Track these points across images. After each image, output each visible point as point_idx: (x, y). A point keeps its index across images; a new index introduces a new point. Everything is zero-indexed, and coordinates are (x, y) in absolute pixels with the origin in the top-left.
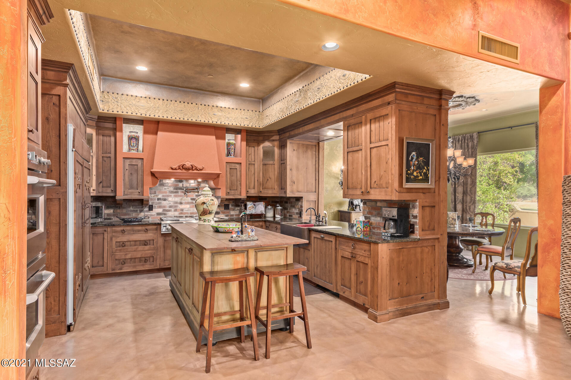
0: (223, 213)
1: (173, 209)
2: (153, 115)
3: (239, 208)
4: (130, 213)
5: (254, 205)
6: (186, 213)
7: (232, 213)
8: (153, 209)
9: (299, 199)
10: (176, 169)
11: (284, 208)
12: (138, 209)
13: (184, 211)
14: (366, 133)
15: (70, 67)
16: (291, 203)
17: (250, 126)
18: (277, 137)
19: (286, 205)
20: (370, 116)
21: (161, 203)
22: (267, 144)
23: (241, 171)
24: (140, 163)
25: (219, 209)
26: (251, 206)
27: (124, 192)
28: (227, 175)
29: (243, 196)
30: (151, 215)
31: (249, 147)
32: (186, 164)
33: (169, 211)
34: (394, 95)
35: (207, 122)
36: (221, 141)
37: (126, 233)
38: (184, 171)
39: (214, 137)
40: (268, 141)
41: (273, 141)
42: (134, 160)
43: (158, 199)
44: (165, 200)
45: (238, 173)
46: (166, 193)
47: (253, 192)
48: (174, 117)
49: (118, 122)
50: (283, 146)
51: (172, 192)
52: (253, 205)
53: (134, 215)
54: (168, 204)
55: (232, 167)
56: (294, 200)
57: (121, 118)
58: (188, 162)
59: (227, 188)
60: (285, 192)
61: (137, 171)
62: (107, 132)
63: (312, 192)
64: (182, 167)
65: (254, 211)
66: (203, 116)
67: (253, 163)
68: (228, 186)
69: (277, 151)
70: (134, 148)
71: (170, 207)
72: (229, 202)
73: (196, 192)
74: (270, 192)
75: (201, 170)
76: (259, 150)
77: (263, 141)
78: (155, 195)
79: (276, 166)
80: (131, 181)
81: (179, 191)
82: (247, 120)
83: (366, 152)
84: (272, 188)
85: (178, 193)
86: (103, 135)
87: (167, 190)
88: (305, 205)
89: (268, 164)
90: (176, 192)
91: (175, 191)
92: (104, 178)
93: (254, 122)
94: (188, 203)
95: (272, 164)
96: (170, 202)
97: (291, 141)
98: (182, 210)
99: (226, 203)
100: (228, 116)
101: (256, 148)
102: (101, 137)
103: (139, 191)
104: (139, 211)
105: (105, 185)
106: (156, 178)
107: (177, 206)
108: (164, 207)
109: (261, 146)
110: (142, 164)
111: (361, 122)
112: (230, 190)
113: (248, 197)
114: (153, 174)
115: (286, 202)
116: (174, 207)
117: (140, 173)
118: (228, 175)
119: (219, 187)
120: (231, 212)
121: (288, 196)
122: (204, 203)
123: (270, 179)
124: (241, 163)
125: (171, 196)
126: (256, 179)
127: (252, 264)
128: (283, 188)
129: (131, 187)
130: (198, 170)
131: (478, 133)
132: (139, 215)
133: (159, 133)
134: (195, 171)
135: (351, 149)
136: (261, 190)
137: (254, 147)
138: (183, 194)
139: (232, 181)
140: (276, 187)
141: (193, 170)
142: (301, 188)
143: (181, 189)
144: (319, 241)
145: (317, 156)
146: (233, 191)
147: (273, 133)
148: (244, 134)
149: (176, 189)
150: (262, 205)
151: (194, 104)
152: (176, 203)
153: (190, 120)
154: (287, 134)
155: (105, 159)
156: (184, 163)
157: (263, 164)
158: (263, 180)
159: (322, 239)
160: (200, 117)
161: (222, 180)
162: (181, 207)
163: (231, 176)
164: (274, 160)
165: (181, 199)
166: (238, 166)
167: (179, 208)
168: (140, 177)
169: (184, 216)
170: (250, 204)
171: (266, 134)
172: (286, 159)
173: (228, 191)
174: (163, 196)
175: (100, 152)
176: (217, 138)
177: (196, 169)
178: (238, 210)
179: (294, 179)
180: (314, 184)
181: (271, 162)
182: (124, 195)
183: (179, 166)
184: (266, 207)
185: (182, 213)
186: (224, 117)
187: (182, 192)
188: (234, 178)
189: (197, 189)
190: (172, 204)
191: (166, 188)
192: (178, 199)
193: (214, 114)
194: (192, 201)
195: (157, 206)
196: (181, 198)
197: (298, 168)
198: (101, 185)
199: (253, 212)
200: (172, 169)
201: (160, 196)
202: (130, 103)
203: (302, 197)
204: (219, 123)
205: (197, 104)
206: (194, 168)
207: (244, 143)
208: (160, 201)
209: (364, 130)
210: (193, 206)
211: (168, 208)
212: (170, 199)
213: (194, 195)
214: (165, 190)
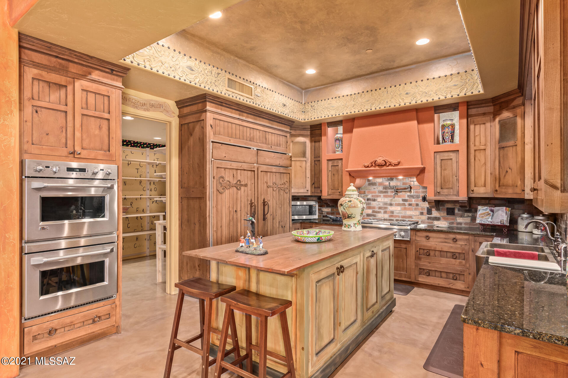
0: (445, 219)
1: (382, 211)
2: (342, 113)
3: (470, 214)
5: (492, 211)
6: (396, 216)
7: (460, 220)
10: (368, 167)
13: (395, 214)
15: (206, 96)
18: (521, 100)
21: (370, 203)
22: (506, 115)
24: (341, 164)
25: (440, 213)
26: (484, 212)
27: (328, 192)
28: (436, 169)
29: (463, 197)
31: (475, 125)
32: (378, 160)
33: (379, 212)
35: (397, 105)
36: (426, 126)
38: (377, 168)
40: (507, 110)
41: (515, 107)
42: (336, 161)
43: (368, 199)
44: (374, 200)
45: (455, 165)
46: (375, 192)
47: (483, 192)
48: (362, 110)
49: (323, 128)
51: (381, 192)
52: (488, 210)
54: (377, 205)
55: (444, 157)
57: (325, 123)
58: (380, 158)
61: (338, 171)
62: (317, 138)
64: (375, 164)
65: (490, 220)
66: (393, 100)
67: (483, 147)
68: (439, 183)
69: (520, 122)
70: (338, 149)
71: (380, 208)
72: (455, 205)
73: (408, 192)
74: (510, 191)
75: (396, 165)
76: (493, 126)
77: (500, 111)
78: (365, 195)
79: (519, 148)
80: (333, 181)
81: (389, 190)
82: (455, 87)
84: (512, 185)
85: (388, 193)
86: (315, 142)
87: (377, 190)
89: (506, 147)
90: (385, 192)
91: (384, 190)
92: (316, 180)
93: (469, 88)
94: (399, 205)
95: (512, 146)
96: (379, 203)
98: (392, 212)
99: (450, 206)
100: (426, 91)
102: (313, 144)
103: (339, 191)
105: (316, 186)
106: (353, 177)
107: (387, 207)
108: (374, 208)
109: (497, 120)
110: (342, 164)
112: (442, 188)
114: (350, 173)
116: (383, 208)
117: (340, 173)
118: (439, 169)
120: (457, 218)
123: (510, 170)
124: (458, 151)
125: (380, 196)
126: (489, 172)
129: (334, 188)
130: (394, 166)
133: (355, 130)
134: (390, 167)
136: (497, 188)
137: (484, 124)
138: (393, 194)
139: (444, 177)
141: (388, 166)
146: (445, 190)
147: (513, 94)
148: (464, 108)
149: (386, 189)
150: (503, 211)
151: (383, 89)
152: (386, 204)
153: (378, 109)
155: (316, 162)
156: (375, 159)
157: (500, 148)
158: (499, 172)
160: (389, 102)
161: (429, 175)
162: (390, 208)
163: (443, 169)
164: (515, 139)
165: (391, 200)
166: (453, 155)
167: (388, 210)
168: (340, 177)
169: (395, 219)
170: (482, 210)
171: (502, 100)
173: (439, 190)
174: (372, 196)
175: (313, 157)
176: (420, 123)
177: (391, 165)
178: (469, 216)
181: (512, 143)
182: (329, 195)
183: (372, 163)
185: (392, 216)
186: (420, 93)
187: (392, 192)
188: (447, 173)
189: (408, 188)
190: (381, 205)
191: (375, 187)
192: (387, 200)
193: (407, 94)
194: (403, 202)
196: (391, 198)
198: (313, 186)
199: (488, 220)
200: (365, 166)
201: (369, 196)
202: (324, 107)
204: (413, 103)
205: (385, 88)
206: (388, 164)
207: (465, 121)
208: (369, 202)
210: (405, 209)
211: (377, 210)
212: (379, 199)
213: (405, 195)
214: (375, 190)
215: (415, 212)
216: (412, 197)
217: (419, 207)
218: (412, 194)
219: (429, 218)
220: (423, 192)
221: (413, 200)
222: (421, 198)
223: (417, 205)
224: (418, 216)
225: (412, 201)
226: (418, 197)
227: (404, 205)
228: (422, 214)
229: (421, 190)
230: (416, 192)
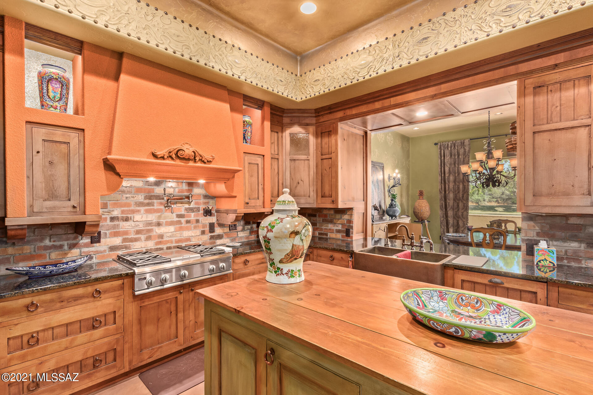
0: (228, 235)
1: (143, 237)
4: (43, 252)
6: (168, 242)
7: (241, 234)
8: (102, 240)
10: (163, 158)
12: (65, 243)
13: (165, 239)
17: (285, 95)
19: (313, 218)
21: (118, 225)
22: (296, 129)
23: (264, 168)
24: (76, 140)
25: (223, 230)
27: (31, 206)
28: (245, 174)
29: (266, 208)
30: (97, 252)
33: (136, 240)
35: (223, 72)
37: (39, 310)
38: (178, 162)
39: (227, 106)
40: (299, 125)
41: (306, 125)
42: (58, 131)
43: (112, 219)
44: (127, 219)
45: (261, 172)
46: (129, 205)
48: (164, 47)
50: (327, 132)
51: (141, 204)
53: (54, 256)
54: (133, 227)
55: (252, 161)
58: (187, 146)
59: (245, 196)
60: (335, 202)
61: (67, 156)
63: (361, 201)
64: (176, 154)
66: (217, 60)
67: (277, 156)
68: (247, 192)
69: (312, 140)
70: (57, 104)
71: (138, 232)
73: (186, 203)
74: (303, 201)
75: (209, 162)
76: (284, 137)
77: (291, 124)
78: (104, 210)
79: (312, 163)
80: (49, 180)
81: (155, 201)
82: (281, 83)
84: (305, 196)
85: (153, 206)
87: (131, 201)
88: (357, 219)
89: (298, 160)
90: (148, 204)
91: (147, 201)
94: (171, 223)
95: (304, 160)
96: (137, 223)
98: (161, 236)
100: (256, 71)
101: (280, 134)
103: (73, 203)
104: (66, 247)
106: (118, 174)
107: (152, 229)
108: (126, 233)
109: (288, 132)
110: (82, 142)
112: (249, 199)
114: (109, 166)
115: (313, 215)
116: (145, 232)
117: (75, 162)
118: (247, 174)
119: (234, 194)
120: (239, 233)
121: (339, 206)
123: (302, 182)
124: (264, 156)
125: (138, 211)
126: (281, 182)
128: (327, 195)
129: (52, 195)
130: (205, 163)
131: (471, 139)
132: (66, 254)
133: (123, 77)
134: (199, 164)
137: (277, 132)
138: (162, 207)
139: (251, 184)
140: (313, 194)
141: (197, 162)
142: (352, 195)
143: (158, 197)
146: (253, 201)
147: (307, 113)
148: (267, 109)
149: (151, 199)
151: (201, 31)
152: (150, 224)
156: (179, 147)
157: (290, 160)
160: (212, 59)
161: (239, 182)
162: (158, 231)
163: (251, 175)
165: (160, 217)
166: (259, 160)
167: (155, 234)
168: (74, 171)
169: (165, 247)
172: (336, 153)
173: (247, 201)
174: (123, 212)
176: (233, 109)
178: (248, 229)
180: (362, 189)
181: (304, 157)
182: (34, 213)
183: (170, 152)
185: (160, 243)
187: (161, 204)
188: (254, 179)
189: (188, 197)
190: (141, 227)
191: (128, 195)
192: (152, 218)
193: (235, 61)
194: (178, 219)
195: (111, 234)
196: (159, 214)
197: (348, 167)
200: (155, 156)
201: (116, 213)
203: (352, 209)
204: (243, 79)
205: (206, 33)
206: (197, 159)
207: (267, 124)
208: (116, 223)
210: (181, 229)
211: (132, 236)
212: (137, 217)
213: (181, 208)
214: (128, 201)
215: (195, 231)
216: (191, 210)
217: (200, 224)
218: (191, 206)
219: (212, 237)
220: (205, 203)
221: (193, 214)
222: (202, 212)
223: (197, 221)
224: (198, 237)
225: (190, 217)
226: (198, 210)
227: (180, 222)
228: (203, 233)
229: (202, 200)
230: (196, 203)
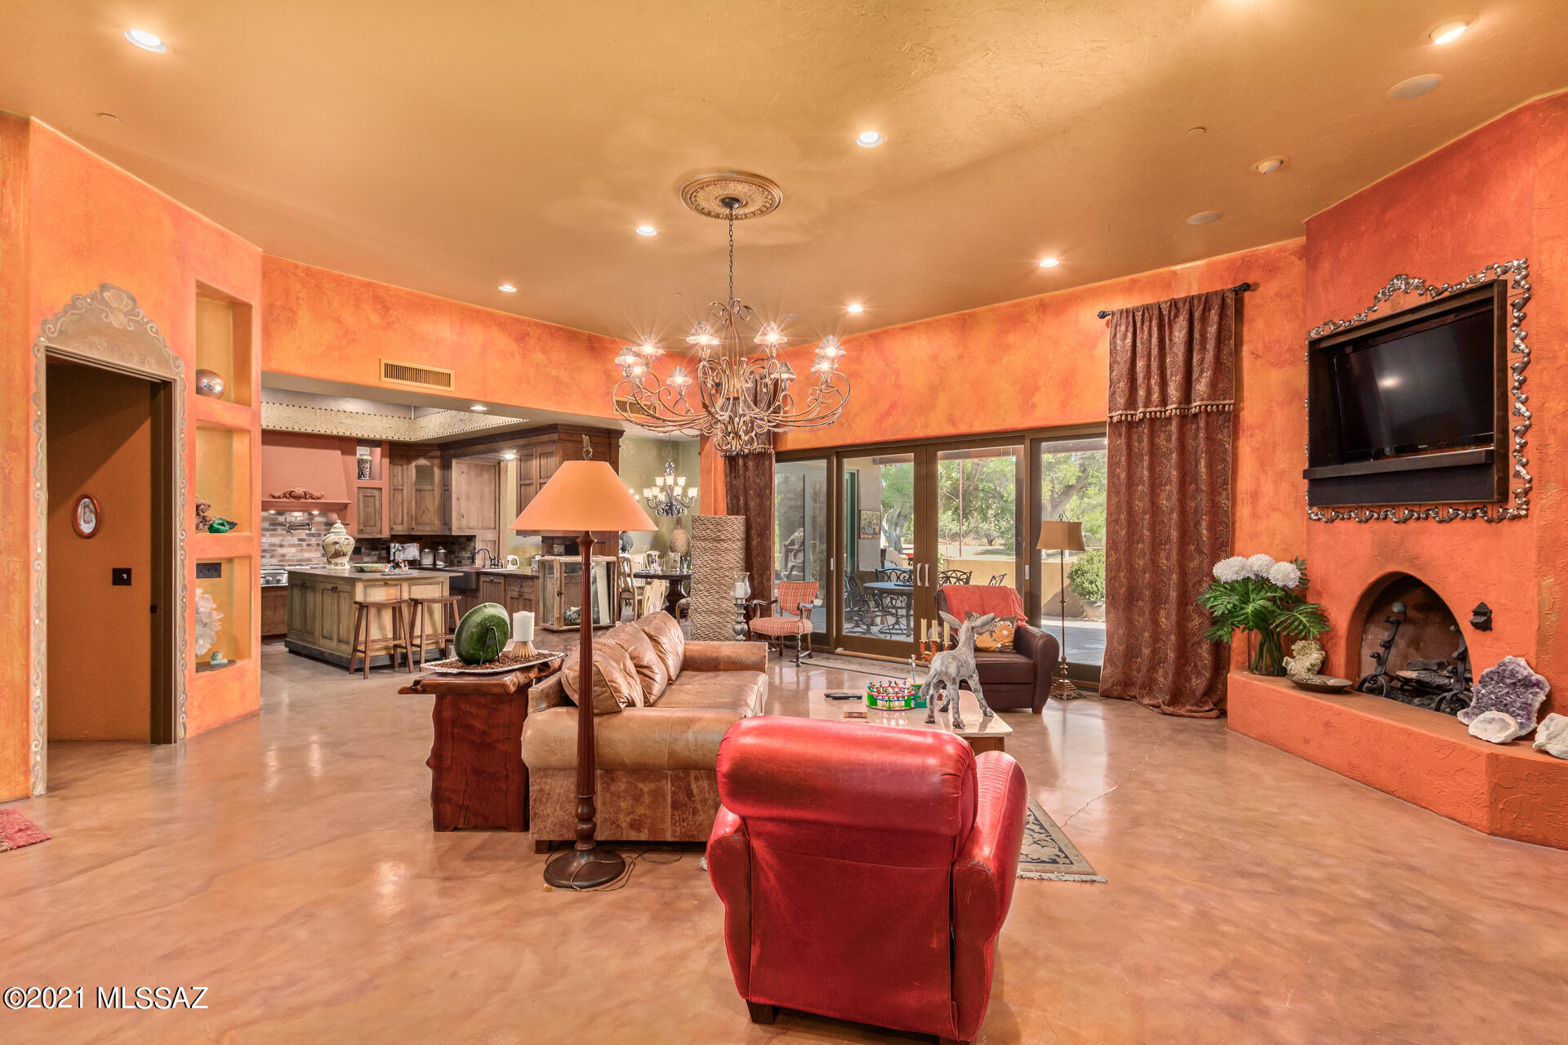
1: (268, 555)
3: (377, 553)
5: (403, 547)
6: (289, 560)
9: (471, 538)
10: (279, 497)
11: (450, 552)
13: (287, 558)
14: (536, 466)
16: (460, 544)
17: (396, 438)
18: (438, 453)
19: (453, 546)
20: (539, 450)
22: (422, 462)
23: (381, 500)
28: (358, 505)
29: (386, 534)
31: (394, 465)
32: (295, 490)
34: (557, 434)
35: (329, 432)
36: (349, 458)
38: (292, 500)
39: (339, 452)
40: (424, 458)
41: (432, 457)
45: (377, 502)
47: (400, 530)
50: (446, 466)
52: (400, 547)
55: (367, 493)
56: (464, 540)
58: (298, 488)
59: (359, 523)
60: (450, 529)
63: (490, 529)
64: (290, 494)
65: (402, 556)
66: (323, 425)
67: (401, 487)
68: (361, 520)
69: (437, 471)
73: (307, 529)
74: (427, 528)
75: (319, 499)
76: (410, 469)
77: (417, 457)
79: (437, 493)
82: (390, 430)
83: (536, 487)
84: (430, 524)
88: (479, 545)
89: (423, 490)
90: (273, 530)
91: (272, 527)
93: (402, 433)
94: (293, 546)
95: (430, 490)
97: (458, 461)
98: (284, 556)
101: (405, 467)
109: (414, 464)
111: (532, 455)
112: (364, 526)
113: (392, 536)
115: (453, 543)
116: (269, 551)
118: (362, 506)
120: (364, 558)
121: (453, 534)
122: (336, 543)
123: (427, 511)
124: (381, 489)
126: (405, 512)
127: (406, 596)
128: (446, 521)
130: (315, 499)
134: (310, 500)
135: (523, 482)
136: (414, 526)
137: (402, 465)
138: (285, 532)
139: (367, 514)
140: (436, 522)
141: (306, 499)
142: (473, 523)
143: (281, 524)
144: (488, 584)
145: (497, 481)
146: (368, 528)
147: (431, 447)
148: (387, 448)
149: (273, 525)
150: (414, 547)
151: (310, 408)
152: (273, 545)
153: (303, 429)
154: (452, 452)
156: (291, 489)
157: (417, 490)
158: (416, 512)
159: (492, 581)
160: (319, 426)
161: (352, 512)
162: (281, 551)
163: (366, 506)
164: (432, 484)
165: (282, 540)
166: (376, 493)
167: (278, 553)
169: (287, 564)
170: (395, 547)
172: (451, 485)
173: (362, 527)
176: (343, 453)
177: (312, 497)
178: (376, 555)
179: (463, 511)
180: (493, 519)
181: (429, 487)
183: (285, 493)
184: (421, 551)
185: (282, 561)
186: (356, 425)
187: (284, 529)
188: (370, 510)
189: (308, 525)
190: (266, 547)
192: (276, 540)
193: (341, 422)
194: (299, 543)
196: (282, 538)
197: (468, 498)
200: (274, 497)
203: (475, 536)
204: (348, 434)
205: (313, 408)
206: (308, 496)
207: (386, 461)
209: (535, 463)
210: (302, 550)
213: (303, 534)
215: (316, 553)
216: (313, 535)
218: (312, 532)
221: (314, 539)
222: (323, 537)
223: (318, 545)
224: (319, 559)
225: (311, 540)
226: (319, 535)
227: (301, 545)
229: (323, 527)
230: (317, 530)
